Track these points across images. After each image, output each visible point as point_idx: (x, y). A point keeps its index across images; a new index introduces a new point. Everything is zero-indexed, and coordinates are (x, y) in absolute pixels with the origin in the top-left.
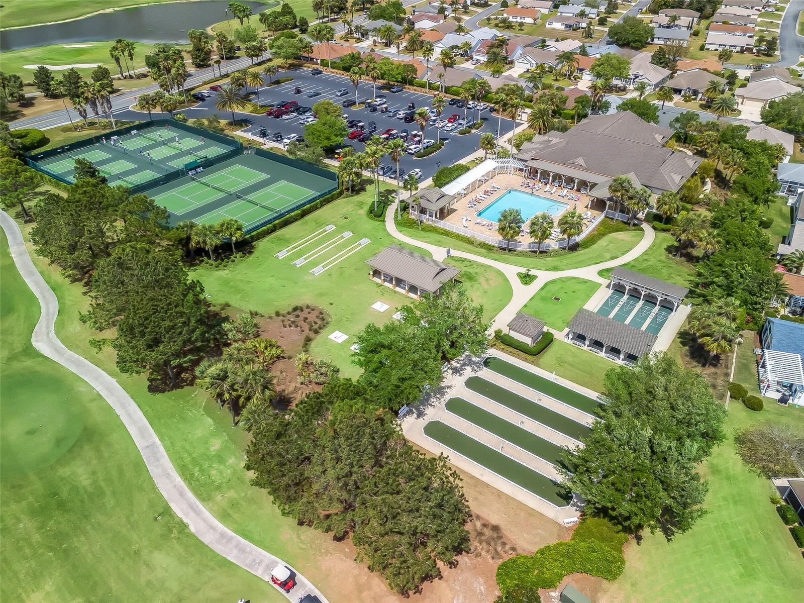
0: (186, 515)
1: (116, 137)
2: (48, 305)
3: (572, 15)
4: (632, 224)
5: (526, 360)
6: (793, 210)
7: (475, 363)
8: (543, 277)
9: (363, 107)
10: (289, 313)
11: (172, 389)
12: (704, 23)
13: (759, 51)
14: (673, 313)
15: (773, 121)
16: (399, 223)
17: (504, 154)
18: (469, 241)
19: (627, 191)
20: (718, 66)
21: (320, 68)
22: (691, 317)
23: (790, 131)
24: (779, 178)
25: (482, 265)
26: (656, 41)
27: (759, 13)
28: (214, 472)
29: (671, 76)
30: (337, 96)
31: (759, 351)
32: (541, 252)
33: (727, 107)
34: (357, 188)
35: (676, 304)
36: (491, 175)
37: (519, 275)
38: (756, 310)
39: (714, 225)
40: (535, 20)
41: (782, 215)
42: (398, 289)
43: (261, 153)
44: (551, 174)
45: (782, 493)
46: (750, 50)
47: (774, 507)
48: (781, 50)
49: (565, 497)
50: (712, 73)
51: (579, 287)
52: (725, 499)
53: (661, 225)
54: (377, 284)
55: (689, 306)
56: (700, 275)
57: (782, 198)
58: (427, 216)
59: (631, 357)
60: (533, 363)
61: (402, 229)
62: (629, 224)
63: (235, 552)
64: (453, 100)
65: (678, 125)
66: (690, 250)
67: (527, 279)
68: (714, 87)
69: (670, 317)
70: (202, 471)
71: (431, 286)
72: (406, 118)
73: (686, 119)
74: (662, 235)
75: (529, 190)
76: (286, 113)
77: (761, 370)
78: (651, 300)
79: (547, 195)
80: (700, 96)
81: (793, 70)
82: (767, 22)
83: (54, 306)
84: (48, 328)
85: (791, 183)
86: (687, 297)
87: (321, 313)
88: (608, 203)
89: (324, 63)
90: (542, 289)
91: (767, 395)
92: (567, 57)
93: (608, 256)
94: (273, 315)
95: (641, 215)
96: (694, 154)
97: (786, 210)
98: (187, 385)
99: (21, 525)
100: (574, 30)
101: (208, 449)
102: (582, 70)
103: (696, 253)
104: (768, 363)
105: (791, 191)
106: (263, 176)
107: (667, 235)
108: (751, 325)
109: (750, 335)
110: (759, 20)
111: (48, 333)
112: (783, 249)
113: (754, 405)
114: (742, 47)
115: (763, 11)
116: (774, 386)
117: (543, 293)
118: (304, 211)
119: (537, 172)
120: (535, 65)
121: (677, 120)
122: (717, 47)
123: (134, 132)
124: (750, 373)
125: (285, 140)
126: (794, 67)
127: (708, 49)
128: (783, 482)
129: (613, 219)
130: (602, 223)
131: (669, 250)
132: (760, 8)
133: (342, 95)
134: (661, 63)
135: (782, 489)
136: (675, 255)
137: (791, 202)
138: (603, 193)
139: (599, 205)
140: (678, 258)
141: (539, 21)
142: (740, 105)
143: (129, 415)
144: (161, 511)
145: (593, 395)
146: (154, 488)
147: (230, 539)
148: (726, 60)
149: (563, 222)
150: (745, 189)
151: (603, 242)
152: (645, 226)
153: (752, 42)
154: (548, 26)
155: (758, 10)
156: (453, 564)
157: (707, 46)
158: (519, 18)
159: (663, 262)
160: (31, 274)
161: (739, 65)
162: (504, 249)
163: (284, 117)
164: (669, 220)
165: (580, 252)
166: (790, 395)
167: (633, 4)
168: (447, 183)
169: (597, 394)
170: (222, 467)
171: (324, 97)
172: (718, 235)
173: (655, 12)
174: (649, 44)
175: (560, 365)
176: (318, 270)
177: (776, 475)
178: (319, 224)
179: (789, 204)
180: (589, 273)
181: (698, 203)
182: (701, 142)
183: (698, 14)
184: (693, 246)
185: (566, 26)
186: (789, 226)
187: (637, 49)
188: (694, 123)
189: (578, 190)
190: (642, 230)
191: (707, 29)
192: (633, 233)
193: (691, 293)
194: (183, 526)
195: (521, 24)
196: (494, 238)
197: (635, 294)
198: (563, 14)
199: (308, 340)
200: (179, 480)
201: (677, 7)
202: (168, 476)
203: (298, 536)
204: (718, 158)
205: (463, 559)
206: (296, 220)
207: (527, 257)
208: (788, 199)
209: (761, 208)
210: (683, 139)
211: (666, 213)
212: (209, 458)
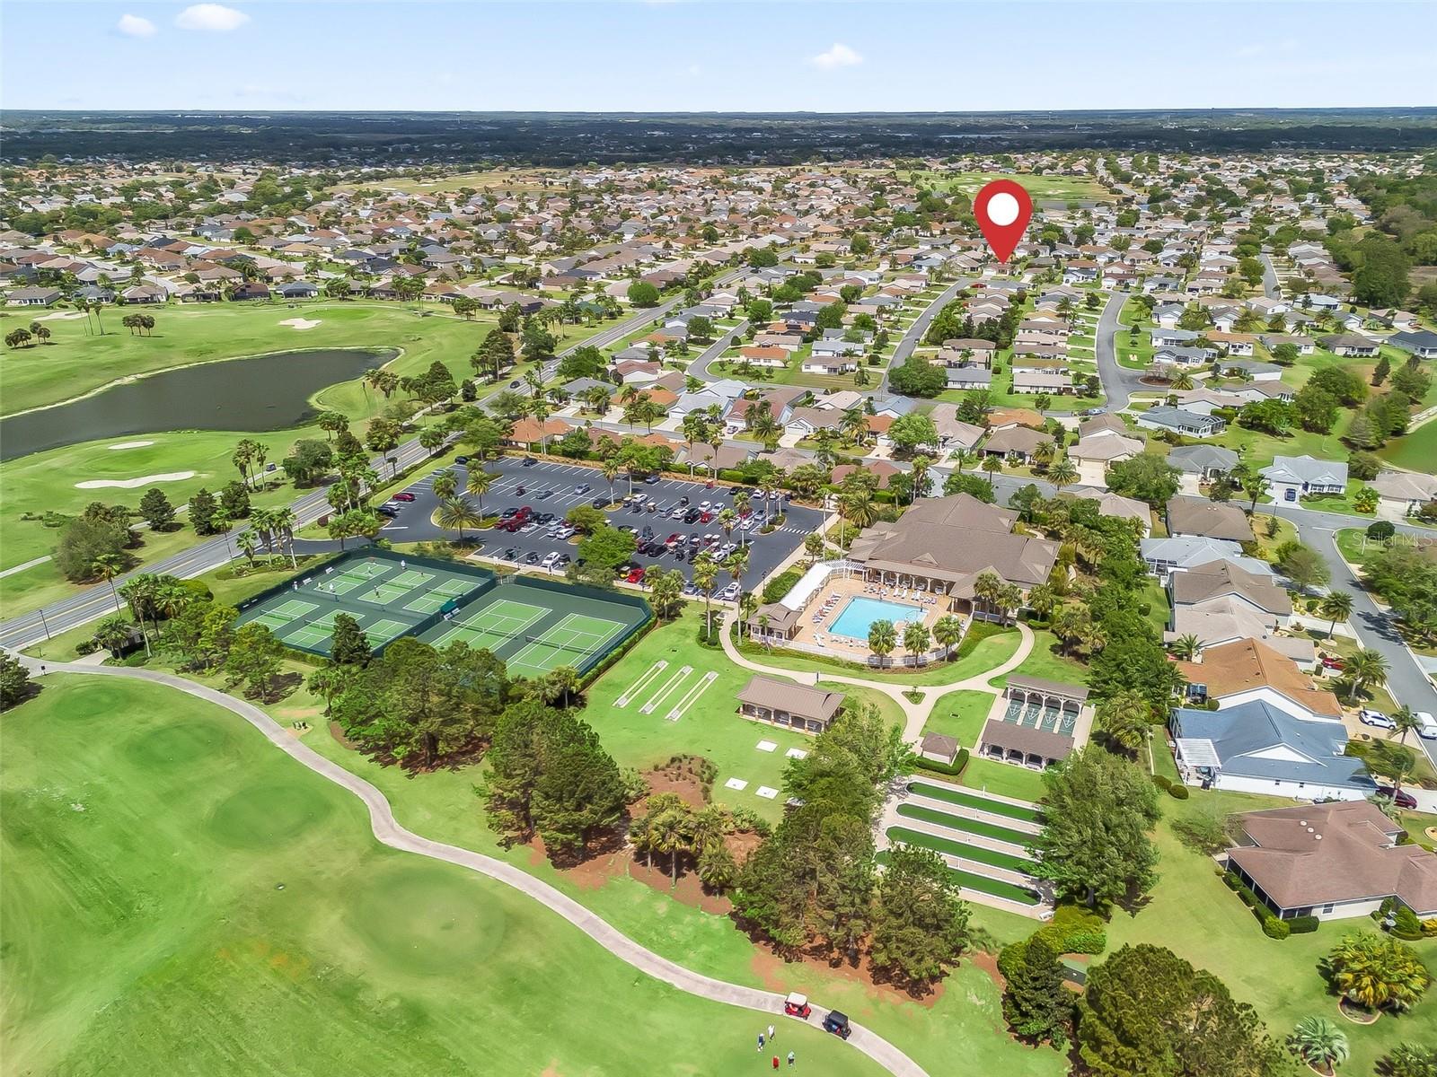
0: (665, 976)
1: (309, 580)
2: (372, 798)
3: (830, 354)
4: (1003, 624)
5: (948, 781)
6: (1168, 591)
7: (899, 791)
8: (932, 694)
9: (620, 506)
10: (668, 766)
11: (583, 861)
12: (1004, 355)
13: (1080, 392)
14: (1079, 716)
15: (1121, 487)
16: (743, 650)
17: (833, 557)
18: (834, 662)
19: (996, 589)
20: (1037, 418)
21: (531, 455)
22: (1101, 715)
23: (1143, 499)
24: (1145, 556)
25: (860, 688)
26: (950, 385)
27: (1066, 339)
28: (674, 933)
29: (986, 435)
30: (577, 494)
31: (1172, 744)
32: (919, 666)
33: (1064, 475)
34: (670, 613)
35: (1080, 706)
36: (825, 582)
37: (905, 693)
38: (1158, 702)
39: (1095, 618)
40: (785, 363)
41: (1158, 599)
42: (777, 725)
43: (522, 580)
44: (898, 575)
45: (1224, 866)
46: (1068, 391)
47: (1220, 878)
48: (1105, 388)
49: (1035, 897)
50: (1034, 429)
51: (973, 700)
52: (1175, 878)
53: (1038, 623)
54: (751, 722)
55: (1093, 707)
56: (1097, 673)
57: (1153, 578)
58: (775, 638)
59: (1051, 762)
60: (956, 783)
61: (749, 656)
62: (1003, 625)
63: (735, 997)
64: (734, 489)
65: (1018, 503)
66: (1076, 648)
67: (915, 697)
68: (1044, 450)
69: (1076, 720)
70: (658, 934)
71: (824, 715)
72: (686, 518)
73: (1028, 495)
74: (1041, 633)
75: (874, 596)
76: (524, 524)
77: (1178, 761)
78: (1053, 705)
79: (898, 600)
80: (1028, 459)
81: (1126, 415)
82: (1079, 351)
83: (379, 797)
84: (388, 821)
85: (1159, 561)
86: (1088, 699)
87: (704, 761)
88: (974, 603)
89: (534, 448)
90: (935, 706)
91: (1189, 783)
92: (852, 416)
93: (992, 663)
94: (652, 771)
95: (1012, 614)
96: (1046, 536)
97: (1162, 594)
98: (599, 854)
99: (494, 1014)
100: (840, 374)
101: (655, 913)
102: (875, 433)
103: (1082, 649)
104: (1183, 752)
105: (1161, 570)
106: (544, 611)
107: (1047, 633)
108: (1157, 718)
109: (1159, 729)
110: (1069, 347)
111: (392, 827)
112: (1168, 637)
113: (1180, 794)
114: (1059, 388)
115: (1070, 334)
116: (1194, 774)
117: (938, 710)
118: (622, 646)
119: (880, 574)
120: (812, 430)
121: (1016, 497)
122: (1028, 389)
123: (329, 570)
124: (1169, 765)
125: (545, 562)
126: (1125, 411)
127: (1017, 392)
128: (1223, 856)
129: (983, 621)
130: (972, 625)
131: (1054, 649)
132: (1066, 332)
133: (583, 492)
134: (970, 419)
135: (1222, 863)
136: (1062, 655)
137: (1163, 583)
138: (968, 592)
139: (963, 606)
140: (1066, 657)
141: (790, 364)
142: (1077, 467)
143: (546, 896)
144: (636, 977)
145: (1028, 805)
146: (616, 958)
147: (724, 988)
148: (1045, 408)
149: (938, 630)
150: (1114, 573)
151: (981, 648)
152: (1019, 625)
153: (1069, 380)
154: (804, 370)
155: (1064, 334)
156: (956, 965)
157: (1015, 389)
158: (762, 361)
159: (1052, 664)
160: (322, 765)
161: (1060, 412)
162: (877, 667)
163: (524, 529)
164: (1044, 617)
165: (960, 662)
166: (1211, 780)
167: (905, 332)
168: (783, 596)
169: (1031, 804)
170: (680, 927)
171: (558, 497)
172: (1102, 628)
173: (938, 343)
174: (941, 388)
175: (984, 780)
176: (675, 714)
177: (1215, 851)
178: (647, 662)
179: (1162, 585)
180: (979, 683)
181: (1068, 593)
182: (1051, 523)
183: (993, 344)
184: (1079, 642)
185: (830, 370)
186: (1169, 610)
187: (930, 397)
188: (1038, 500)
189: (932, 591)
190: (1018, 630)
191: (1010, 363)
192: (1010, 635)
193: (1091, 695)
194: (669, 988)
195: (770, 370)
196: (863, 655)
197: (1035, 700)
198: (821, 354)
199: (706, 791)
200: (638, 947)
201: (965, 337)
202: (624, 945)
203: (793, 972)
204: (1076, 540)
205: (962, 959)
206: (618, 660)
207: (904, 673)
208: (1159, 579)
209: (1135, 594)
210: (1029, 518)
211: (1041, 609)
212: (661, 921)
